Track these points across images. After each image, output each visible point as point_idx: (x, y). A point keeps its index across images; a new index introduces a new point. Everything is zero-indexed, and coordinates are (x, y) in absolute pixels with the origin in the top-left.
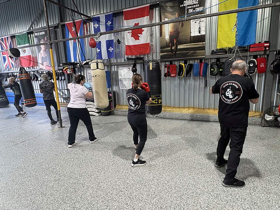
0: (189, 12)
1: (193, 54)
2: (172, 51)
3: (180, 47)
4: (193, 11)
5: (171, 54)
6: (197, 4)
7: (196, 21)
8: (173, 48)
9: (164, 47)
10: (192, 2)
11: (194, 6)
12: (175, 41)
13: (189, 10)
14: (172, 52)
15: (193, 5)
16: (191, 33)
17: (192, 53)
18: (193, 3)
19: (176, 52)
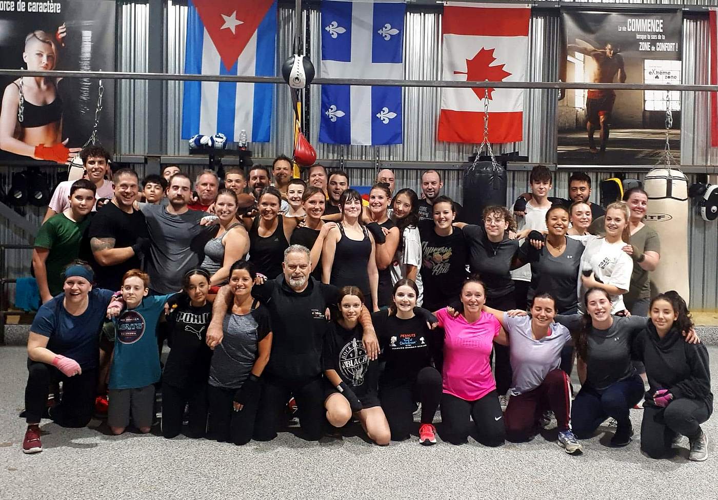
0: (640, 49)
1: (652, 156)
2: (591, 142)
3: (614, 134)
4: (650, 48)
5: (591, 150)
6: (661, 34)
7: (659, 75)
8: (597, 135)
9: (570, 130)
10: (649, 25)
11: (654, 37)
12: (601, 117)
13: (640, 43)
14: (593, 147)
15: (650, 33)
16: (645, 101)
17: (647, 155)
18: (650, 28)
19: (603, 148)
